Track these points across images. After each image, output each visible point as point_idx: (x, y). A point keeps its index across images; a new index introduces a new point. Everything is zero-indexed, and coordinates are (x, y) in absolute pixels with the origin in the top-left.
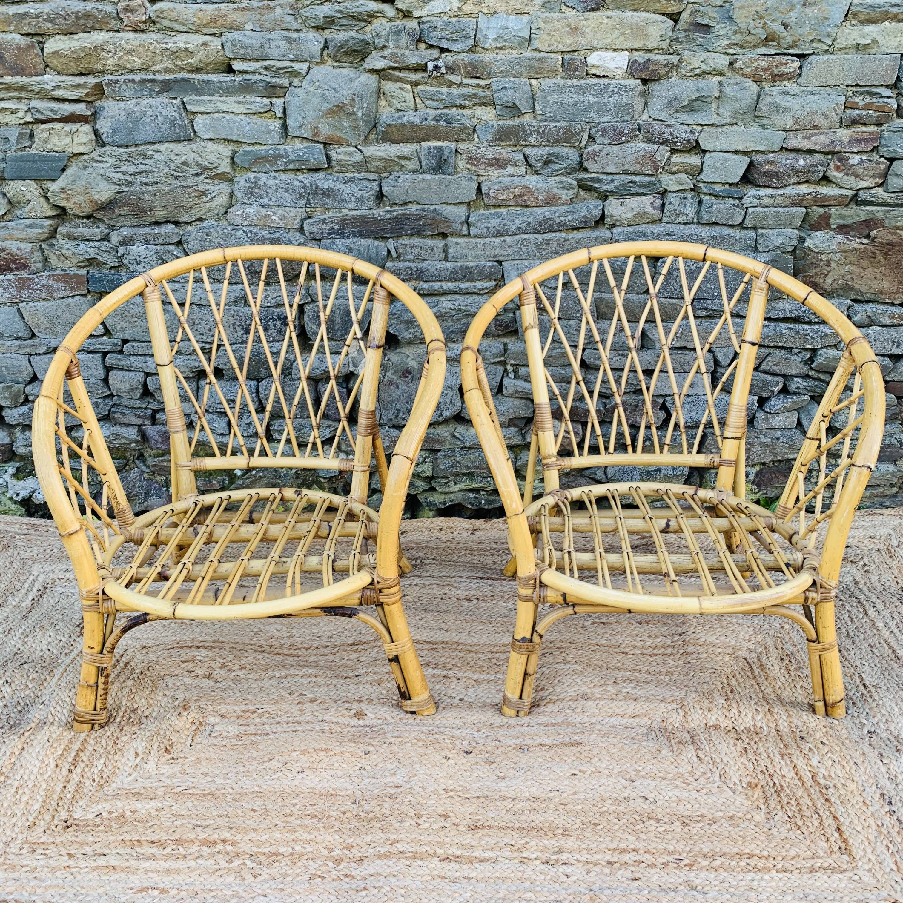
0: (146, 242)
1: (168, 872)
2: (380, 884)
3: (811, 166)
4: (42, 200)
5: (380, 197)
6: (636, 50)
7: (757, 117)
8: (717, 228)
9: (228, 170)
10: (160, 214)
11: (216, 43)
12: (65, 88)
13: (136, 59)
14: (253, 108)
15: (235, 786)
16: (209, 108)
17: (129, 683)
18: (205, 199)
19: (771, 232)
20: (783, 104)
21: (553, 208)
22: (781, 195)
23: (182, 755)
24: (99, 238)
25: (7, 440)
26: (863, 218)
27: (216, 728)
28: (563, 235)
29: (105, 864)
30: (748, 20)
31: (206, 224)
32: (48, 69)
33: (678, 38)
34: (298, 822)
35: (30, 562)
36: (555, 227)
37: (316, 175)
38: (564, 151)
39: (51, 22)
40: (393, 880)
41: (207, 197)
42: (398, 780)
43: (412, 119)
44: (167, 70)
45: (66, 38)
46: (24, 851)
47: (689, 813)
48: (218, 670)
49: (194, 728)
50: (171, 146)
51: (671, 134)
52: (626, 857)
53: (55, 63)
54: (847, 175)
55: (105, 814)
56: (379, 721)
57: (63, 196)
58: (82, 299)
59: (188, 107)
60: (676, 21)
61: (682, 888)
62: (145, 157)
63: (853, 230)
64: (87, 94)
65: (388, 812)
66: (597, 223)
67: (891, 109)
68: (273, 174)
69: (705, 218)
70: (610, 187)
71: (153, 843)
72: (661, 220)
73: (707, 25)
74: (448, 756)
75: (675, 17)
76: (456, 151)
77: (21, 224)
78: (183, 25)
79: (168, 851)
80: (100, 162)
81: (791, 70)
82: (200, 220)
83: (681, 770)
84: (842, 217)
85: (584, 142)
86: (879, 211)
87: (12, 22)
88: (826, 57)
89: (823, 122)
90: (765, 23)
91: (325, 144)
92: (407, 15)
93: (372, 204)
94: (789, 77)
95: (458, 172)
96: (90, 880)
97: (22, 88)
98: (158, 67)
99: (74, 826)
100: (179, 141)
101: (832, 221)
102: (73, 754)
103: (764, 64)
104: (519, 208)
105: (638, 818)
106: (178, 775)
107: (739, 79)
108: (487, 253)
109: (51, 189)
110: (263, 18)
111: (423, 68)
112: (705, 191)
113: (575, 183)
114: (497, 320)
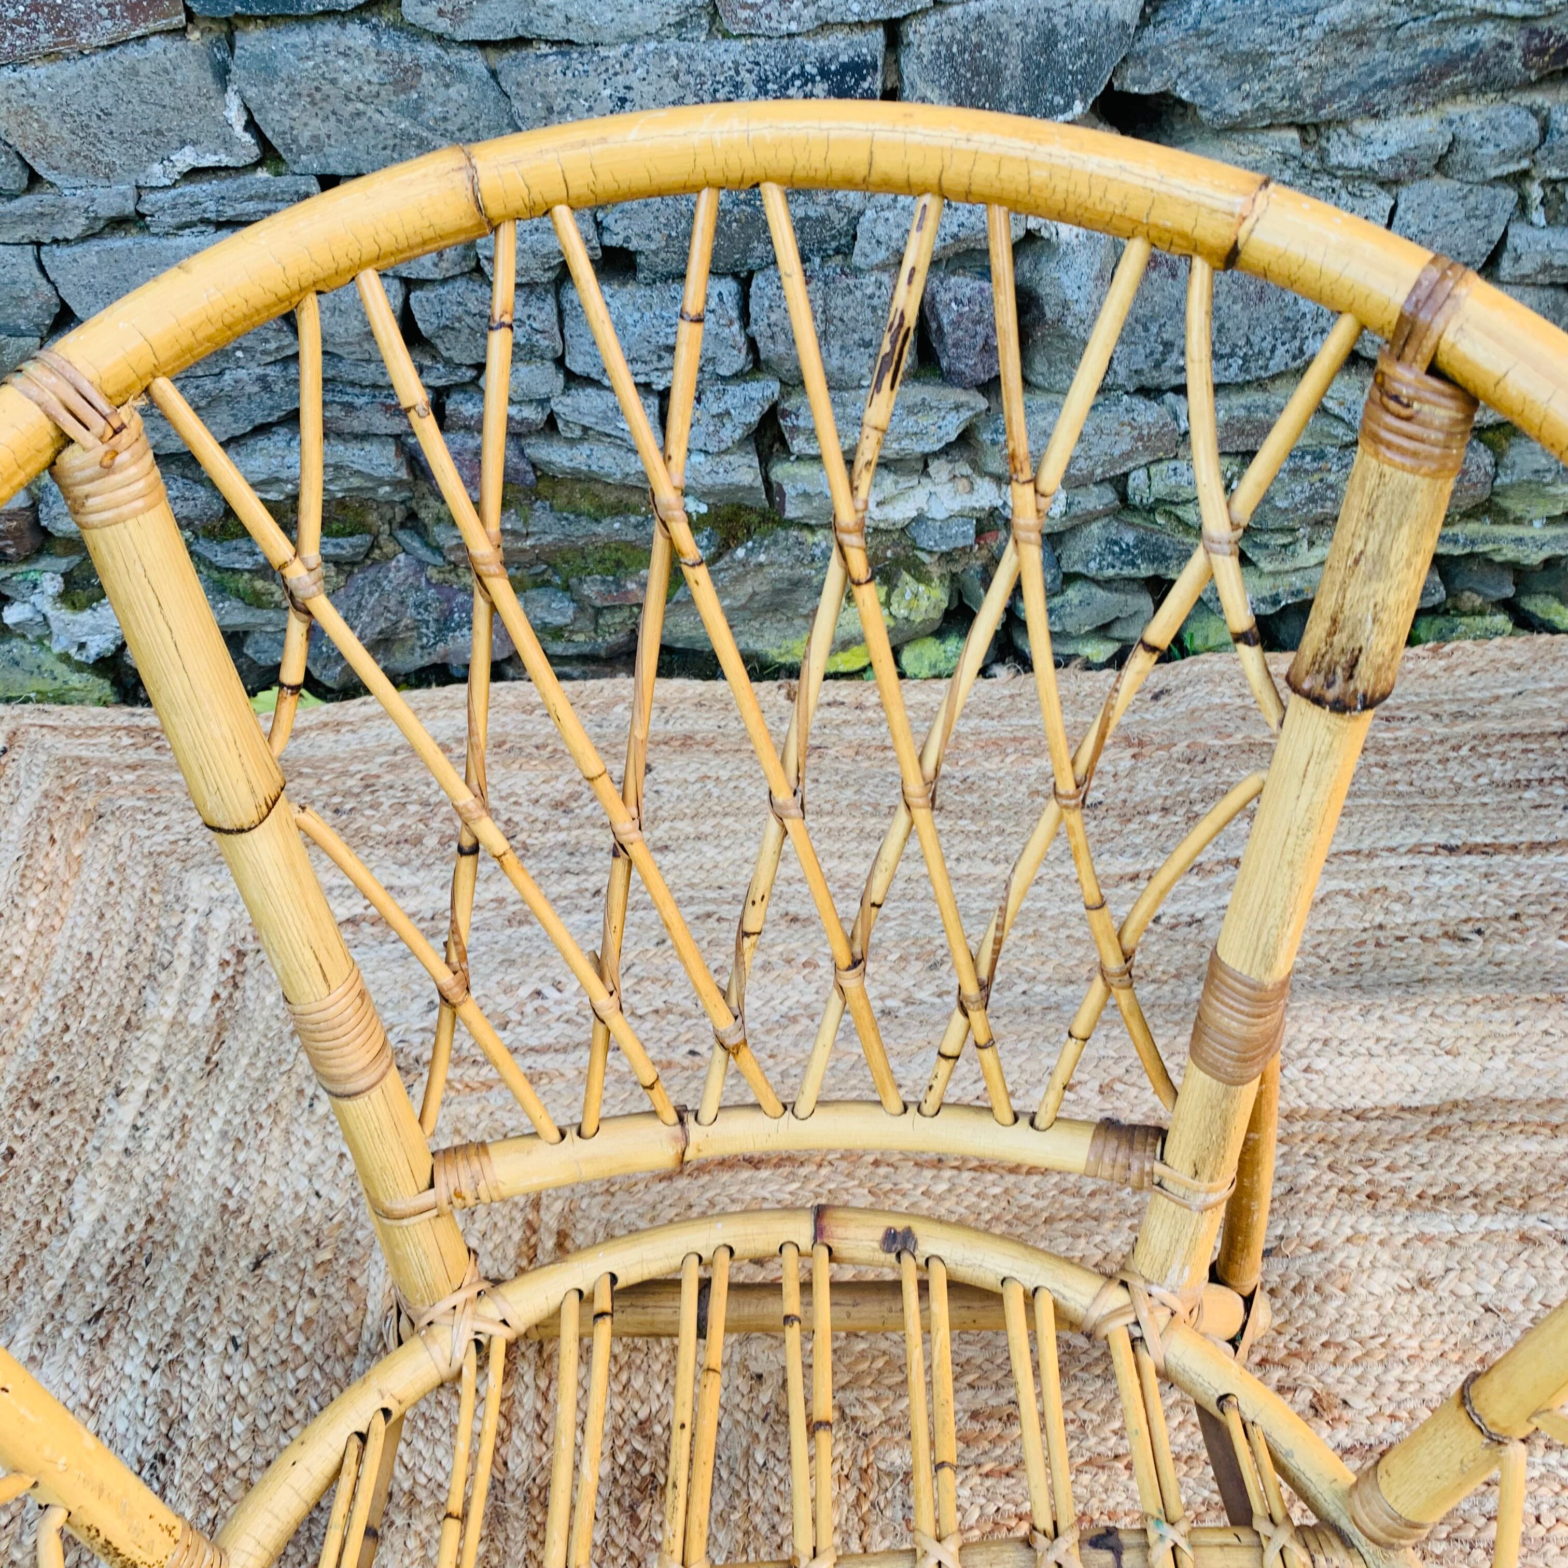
25: (20, 497)
58: (174, 46)
114: (1534, 32)
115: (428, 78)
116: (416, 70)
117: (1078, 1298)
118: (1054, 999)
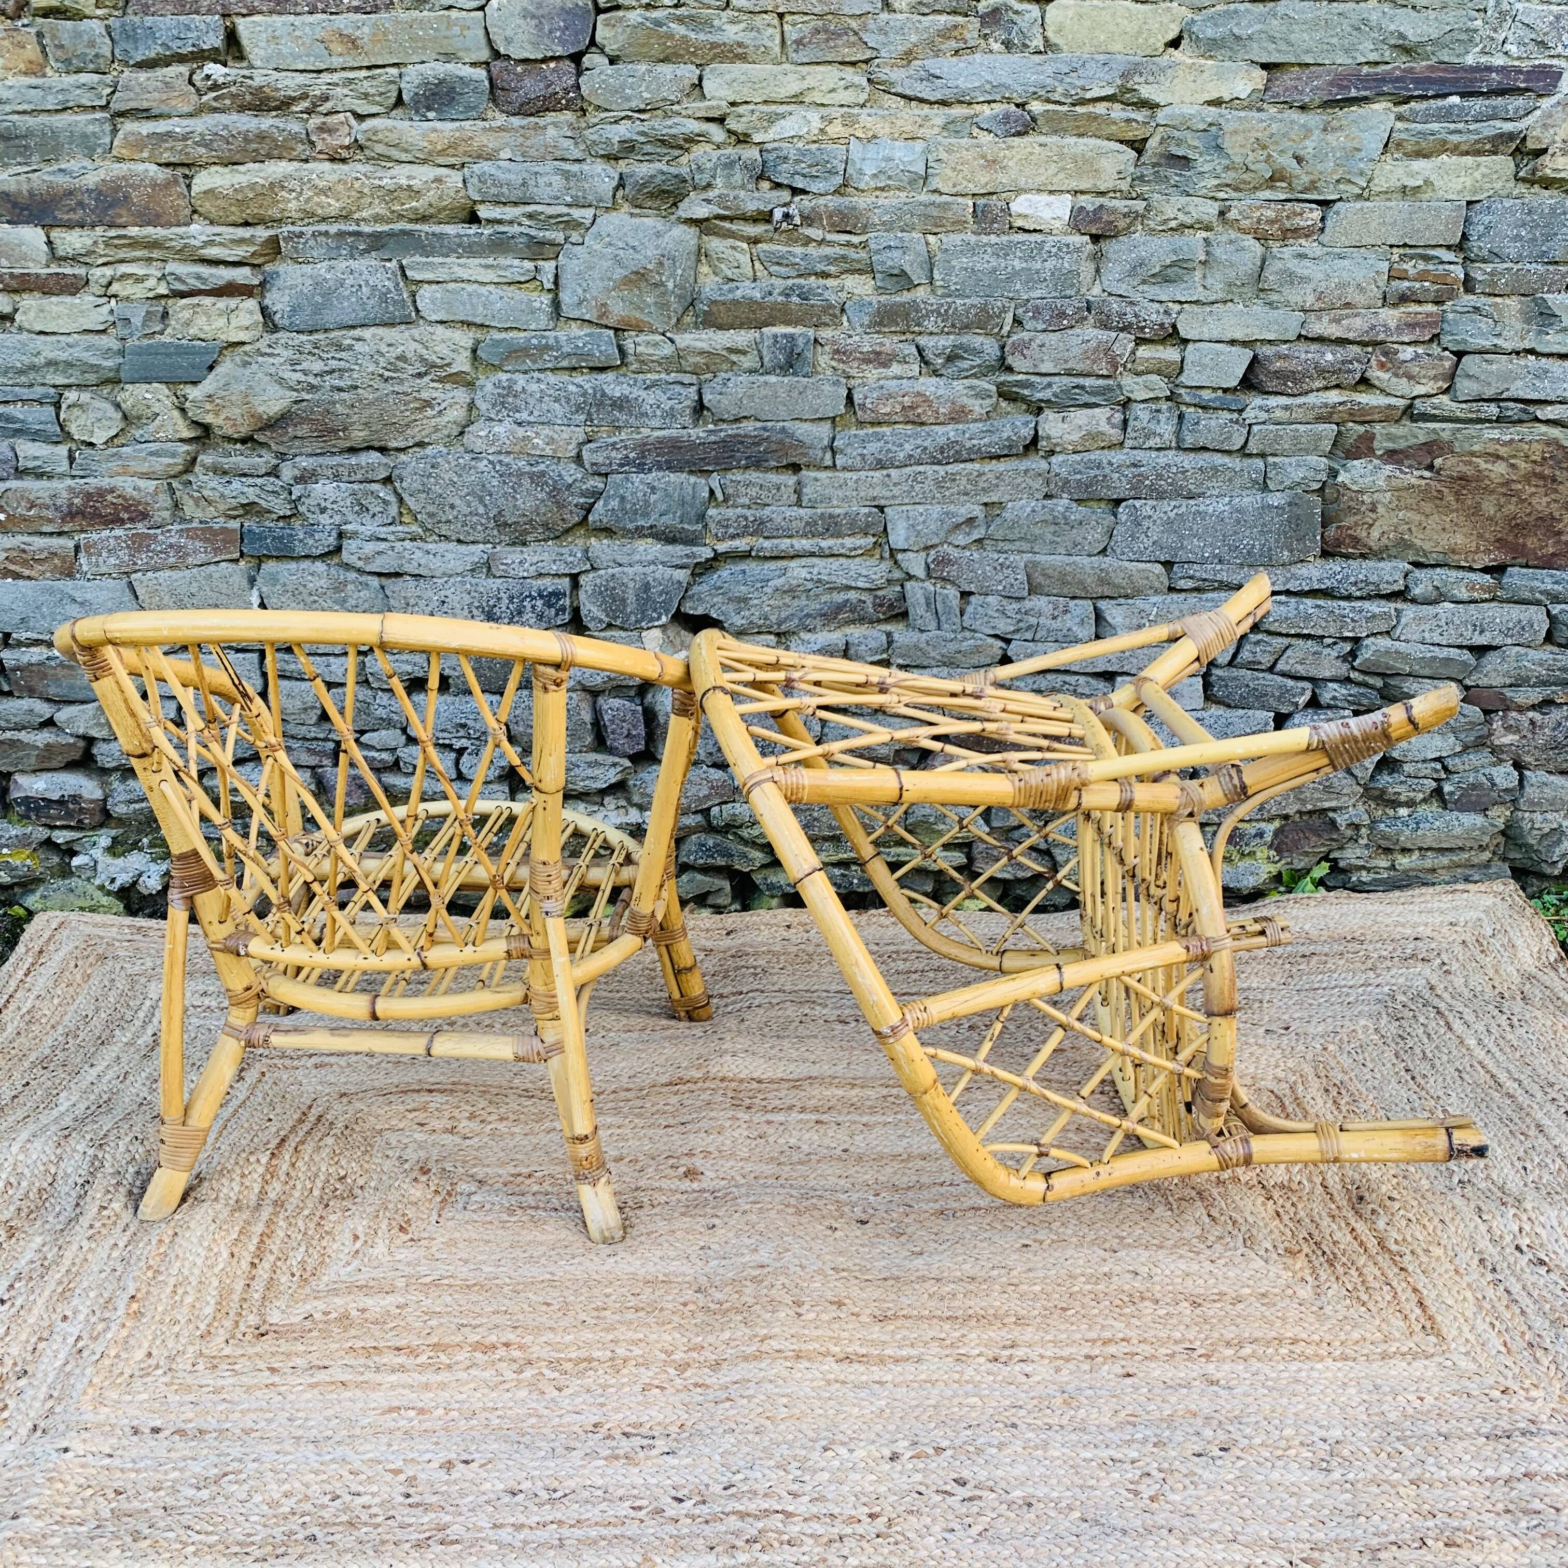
0: (337, 477)
1: (427, 1387)
2: (751, 1392)
3: (1343, 362)
4: (176, 413)
5: (700, 408)
6: (1082, 192)
7: (1262, 290)
8: (1207, 455)
9: (467, 368)
10: (359, 435)
11: (454, 179)
12: (221, 244)
13: (332, 202)
14: (509, 275)
15: (513, 1274)
16: (441, 274)
17: (330, 1140)
18: (430, 412)
19: (1287, 460)
20: (1299, 271)
21: (960, 426)
22: (1300, 406)
23: (426, 1235)
24: (263, 471)
25: (98, 794)
26: (1422, 439)
27: (474, 1198)
28: (977, 466)
29: (328, 1379)
30: (1244, 151)
31: (429, 450)
32: (196, 217)
33: (1143, 176)
34: (616, 1317)
35: (143, 980)
36: (965, 455)
37: (602, 377)
38: (976, 340)
39: (206, 146)
40: (770, 1386)
41: (432, 408)
42: (763, 1256)
43: (749, 293)
44: (377, 219)
45: (227, 170)
46: (200, 1367)
47: (1202, 1291)
48: (465, 1123)
49: (439, 1199)
50: (381, 331)
51: (1136, 316)
52: (1112, 1349)
53: (207, 206)
54: (1396, 375)
55: (318, 1316)
56: (723, 1183)
57: (208, 406)
58: (231, 566)
59: (409, 273)
60: (1140, 152)
61: (1197, 1383)
62: (340, 347)
63: (1407, 457)
64: (253, 254)
65: (751, 1301)
66: (1026, 448)
67: (1456, 279)
68: (536, 375)
69: (1189, 440)
70: (1047, 394)
71: (399, 1349)
72: (1122, 444)
73: (1185, 158)
74: (835, 1225)
75: (1138, 146)
76: (816, 340)
77: (141, 451)
78: (406, 151)
79: (423, 1359)
80: (269, 355)
81: (1310, 223)
82: (421, 445)
83: (1185, 1235)
84: (1391, 438)
85: (1007, 328)
86: (1445, 430)
87: (145, 146)
88: (1358, 205)
89: (1358, 298)
90: (1270, 156)
91: (616, 330)
92: (742, 139)
93: (687, 420)
94: (1307, 233)
95: (817, 373)
96: (308, 1401)
97: (155, 244)
98: (364, 214)
99: (271, 1334)
100: (392, 325)
101: (1376, 444)
102: (255, 1240)
103: (1270, 214)
104: (909, 427)
105: (1126, 1299)
106: (424, 1261)
107: (1233, 235)
108: (862, 494)
109: (190, 397)
110: (528, 143)
111: (767, 217)
112: (1188, 399)
113: (994, 388)
114: (876, 597)
115: (350, 587)
116: (345, 583)
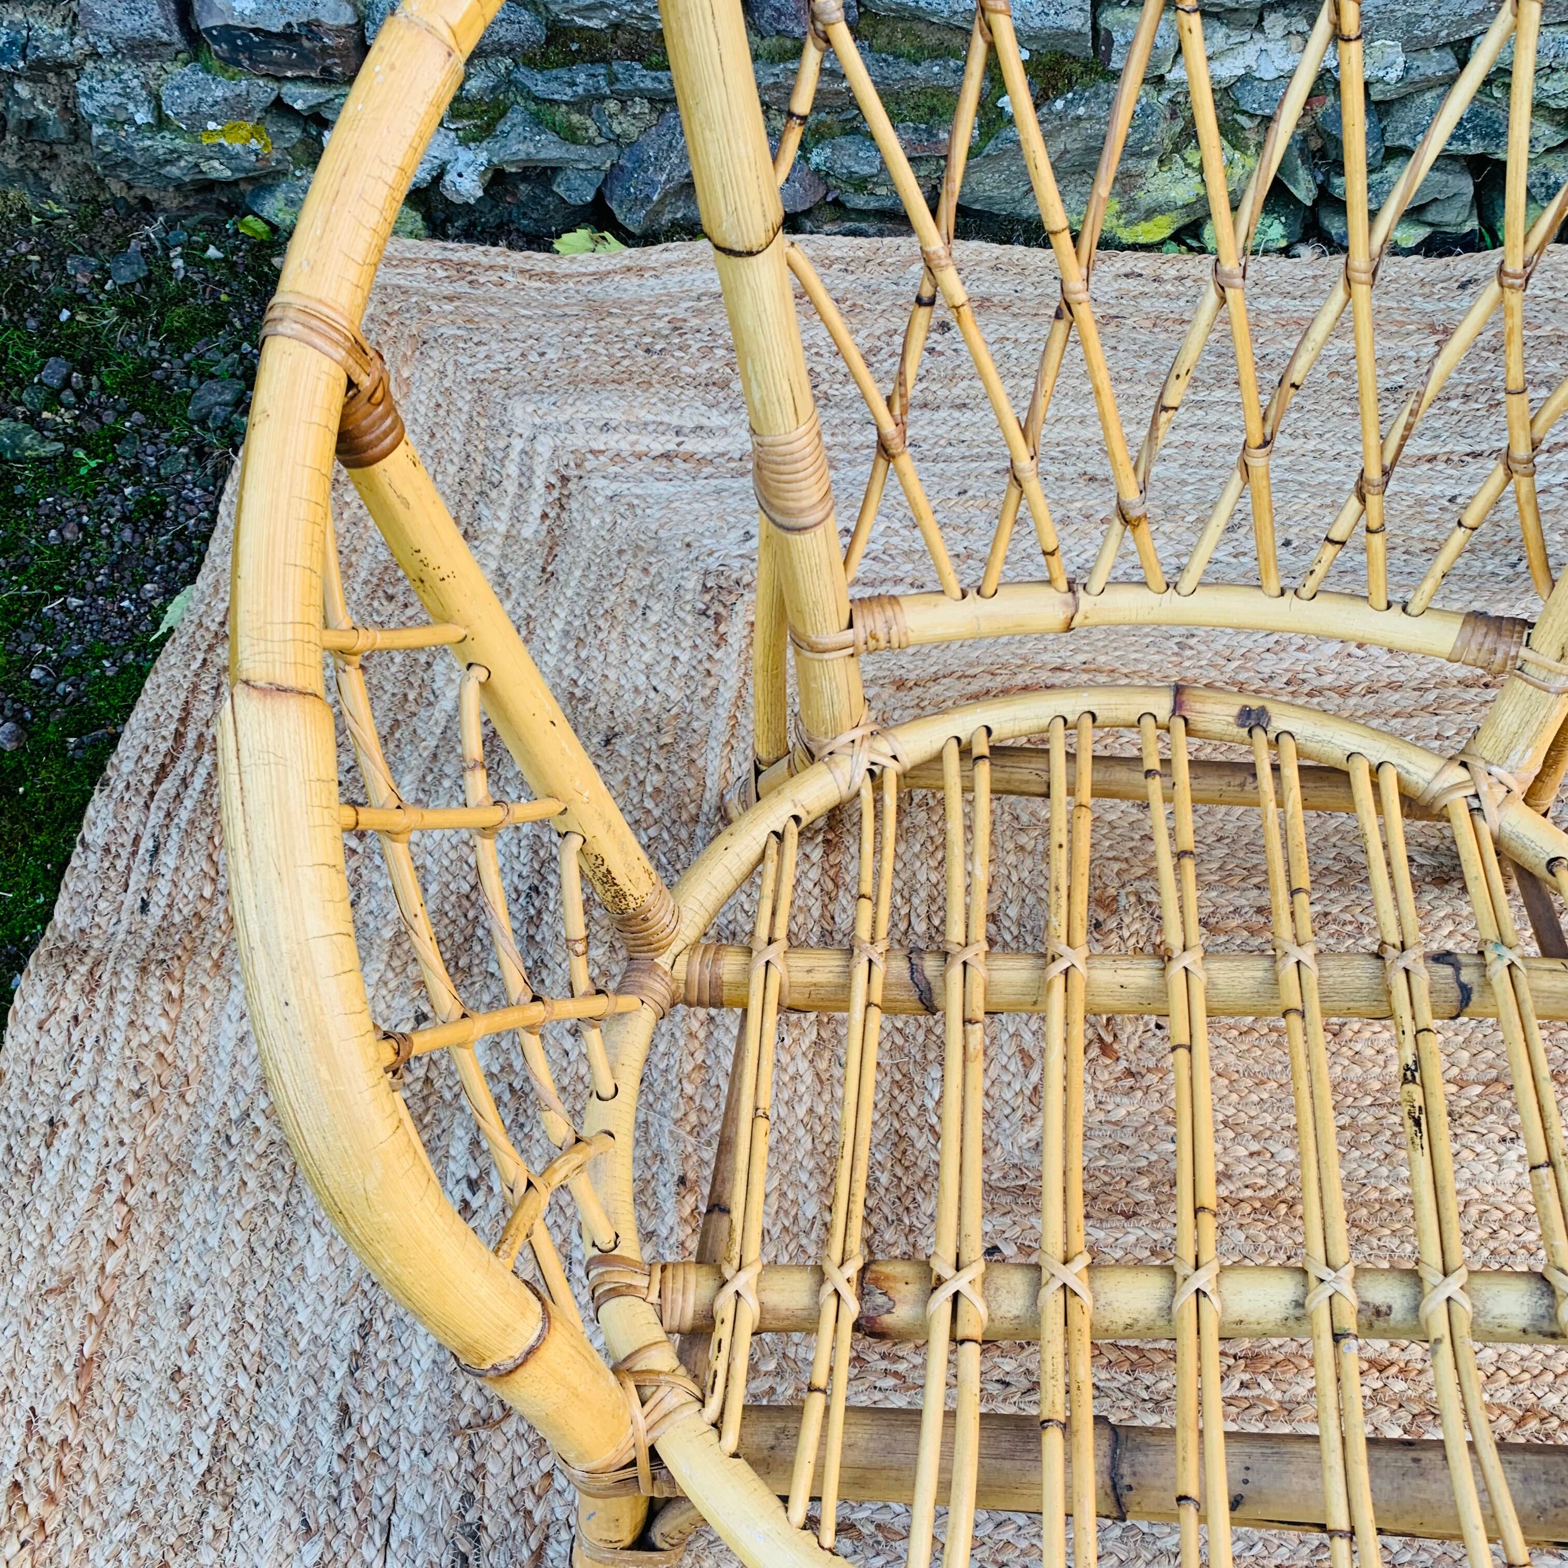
25: (348, 16)
35: (498, 394)
117: (1421, 772)
118: (1349, 565)
